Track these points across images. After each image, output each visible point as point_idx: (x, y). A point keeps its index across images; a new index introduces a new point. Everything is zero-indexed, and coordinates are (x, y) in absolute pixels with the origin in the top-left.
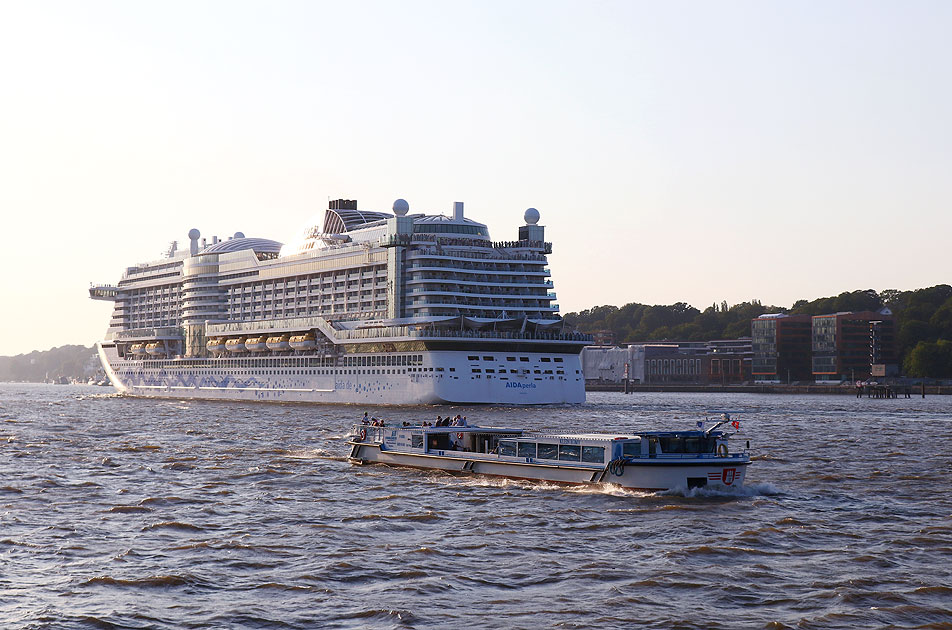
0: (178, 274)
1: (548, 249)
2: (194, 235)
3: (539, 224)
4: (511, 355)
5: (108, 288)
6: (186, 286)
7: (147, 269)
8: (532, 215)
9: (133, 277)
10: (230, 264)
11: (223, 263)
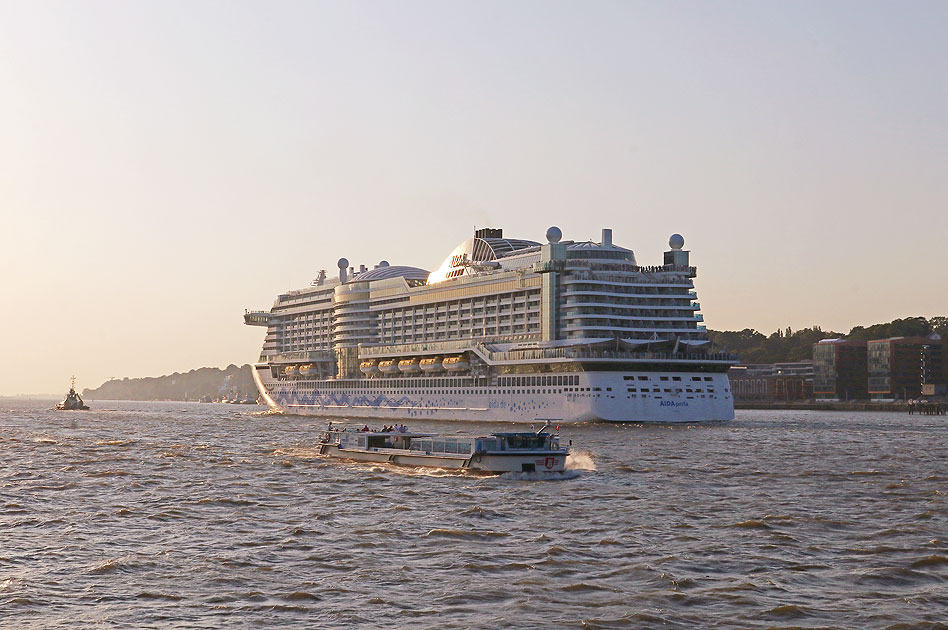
0: (329, 300)
1: (693, 272)
2: (343, 264)
3: (684, 249)
4: (664, 374)
5: (262, 314)
6: (338, 312)
7: (299, 296)
8: (677, 240)
9: (285, 304)
10: (379, 290)
11: (374, 289)
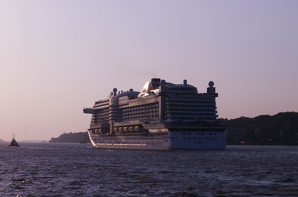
0: (108, 104)
1: (217, 95)
3: (214, 87)
5: (90, 109)
6: (110, 108)
7: (101, 102)
8: (211, 84)
9: (97, 105)
11: (120, 100)
